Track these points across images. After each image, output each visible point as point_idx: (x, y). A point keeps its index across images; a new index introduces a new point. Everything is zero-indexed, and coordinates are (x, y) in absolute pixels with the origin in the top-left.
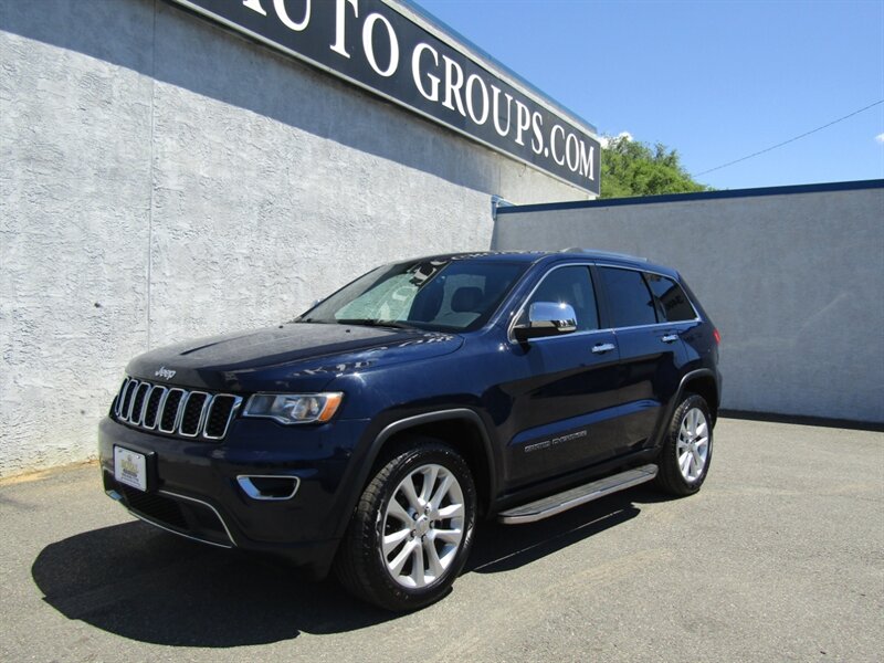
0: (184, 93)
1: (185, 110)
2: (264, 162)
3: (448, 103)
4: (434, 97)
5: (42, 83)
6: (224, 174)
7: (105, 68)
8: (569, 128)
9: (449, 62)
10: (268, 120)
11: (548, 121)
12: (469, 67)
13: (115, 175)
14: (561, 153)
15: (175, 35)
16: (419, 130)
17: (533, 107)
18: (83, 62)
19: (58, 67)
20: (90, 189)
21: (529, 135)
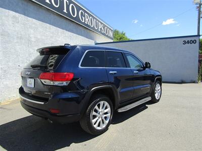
0: (34, 20)
1: (34, 24)
2: (51, 35)
3: (86, 23)
4: (84, 21)
5: (3, 18)
6: (43, 37)
7: (17, 15)
8: (108, 28)
9: (86, 14)
10: (52, 26)
11: (104, 26)
12: (90, 15)
13: (21, 38)
14: (107, 33)
15: (31, 7)
16: (81, 28)
17: (102, 23)
18: (12, 13)
19: (7, 14)
20: (15, 41)
21: (101, 29)
